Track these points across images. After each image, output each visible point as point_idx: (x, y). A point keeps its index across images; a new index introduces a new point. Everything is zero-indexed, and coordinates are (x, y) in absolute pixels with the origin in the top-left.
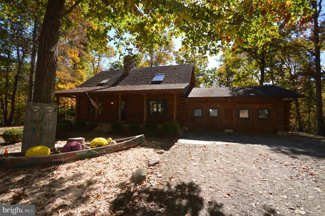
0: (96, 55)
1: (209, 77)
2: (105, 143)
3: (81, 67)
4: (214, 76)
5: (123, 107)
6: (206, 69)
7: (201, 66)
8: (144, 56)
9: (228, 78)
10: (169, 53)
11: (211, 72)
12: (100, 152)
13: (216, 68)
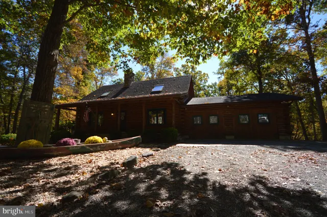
0: (99, 74)
1: (210, 92)
2: (99, 141)
3: (84, 84)
4: (215, 90)
5: (123, 118)
6: (207, 84)
7: (201, 81)
8: (146, 73)
9: (228, 92)
10: (169, 70)
11: (211, 87)
12: (95, 148)
13: (216, 83)
